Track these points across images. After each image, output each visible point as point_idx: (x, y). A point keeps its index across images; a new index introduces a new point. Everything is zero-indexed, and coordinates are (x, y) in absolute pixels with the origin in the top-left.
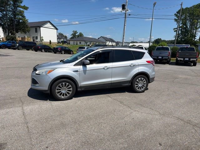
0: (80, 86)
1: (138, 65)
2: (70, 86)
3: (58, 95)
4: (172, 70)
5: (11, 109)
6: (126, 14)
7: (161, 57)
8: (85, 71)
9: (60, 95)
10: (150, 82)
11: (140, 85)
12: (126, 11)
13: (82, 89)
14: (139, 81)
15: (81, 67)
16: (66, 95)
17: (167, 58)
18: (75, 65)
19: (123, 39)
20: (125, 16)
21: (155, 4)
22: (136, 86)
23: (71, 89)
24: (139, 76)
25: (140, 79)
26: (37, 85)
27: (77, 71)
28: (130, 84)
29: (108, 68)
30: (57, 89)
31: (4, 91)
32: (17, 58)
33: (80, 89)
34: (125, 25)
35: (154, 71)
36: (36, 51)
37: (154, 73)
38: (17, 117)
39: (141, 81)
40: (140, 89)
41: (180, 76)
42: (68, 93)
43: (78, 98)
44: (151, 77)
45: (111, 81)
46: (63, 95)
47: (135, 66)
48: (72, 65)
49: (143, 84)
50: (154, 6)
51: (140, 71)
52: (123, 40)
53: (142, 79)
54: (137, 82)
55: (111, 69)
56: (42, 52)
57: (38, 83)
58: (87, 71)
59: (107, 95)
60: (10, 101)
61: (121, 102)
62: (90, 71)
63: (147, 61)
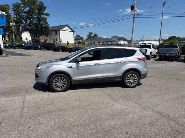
0: (73, 80)
1: (129, 62)
2: (65, 80)
3: (55, 87)
4: (177, 67)
5: (16, 98)
6: (134, 14)
7: (168, 55)
8: (78, 67)
9: (57, 87)
10: (142, 77)
11: (131, 81)
12: (134, 12)
13: (76, 83)
14: (130, 76)
15: (75, 64)
16: (62, 87)
17: (174, 55)
18: (69, 62)
20: (134, 16)
21: (165, 3)
22: (127, 81)
23: (66, 83)
24: (130, 72)
25: (131, 75)
26: (39, 79)
27: (71, 67)
28: (121, 80)
29: (98, 65)
30: (54, 83)
31: (17, 83)
32: (37, 57)
33: (74, 83)
34: (133, 25)
35: (146, 67)
36: (55, 51)
37: (146, 69)
38: (18, 104)
39: (132, 77)
40: (132, 84)
41: (182, 73)
42: (64, 86)
43: (73, 90)
44: (142, 73)
45: (102, 76)
46: (59, 88)
47: (125, 63)
48: (67, 62)
49: (135, 80)
50: (164, 5)
51: (130, 67)
52: (132, 39)
53: (133, 74)
54: (128, 77)
55: (102, 65)
56: (59, 51)
57: (39, 77)
58: (80, 67)
59: (99, 88)
60: (19, 91)
61: (109, 96)
62: (82, 67)
63: (138, 58)
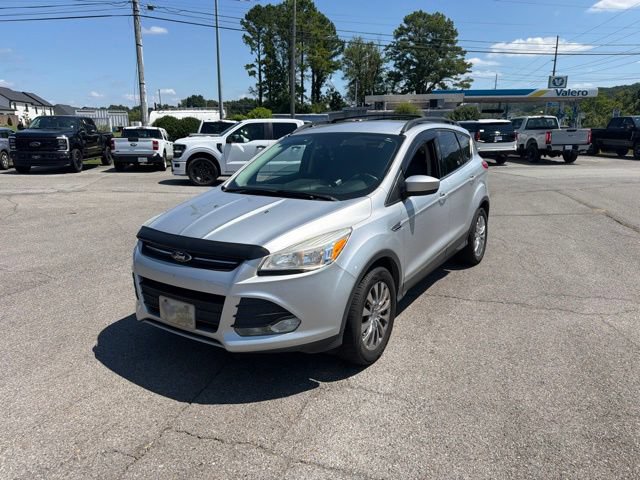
0: (403, 282)
1: (477, 178)
3: (366, 342)
6: (134, 3)
13: (403, 294)
16: (379, 333)
18: (387, 203)
19: (141, 93)
20: (135, 10)
23: (389, 304)
25: (479, 220)
27: (399, 226)
28: (467, 243)
29: (445, 200)
33: (401, 297)
34: (137, 45)
42: (384, 323)
46: (375, 339)
49: (482, 234)
52: (142, 99)
53: (482, 218)
58: (416, 220)
